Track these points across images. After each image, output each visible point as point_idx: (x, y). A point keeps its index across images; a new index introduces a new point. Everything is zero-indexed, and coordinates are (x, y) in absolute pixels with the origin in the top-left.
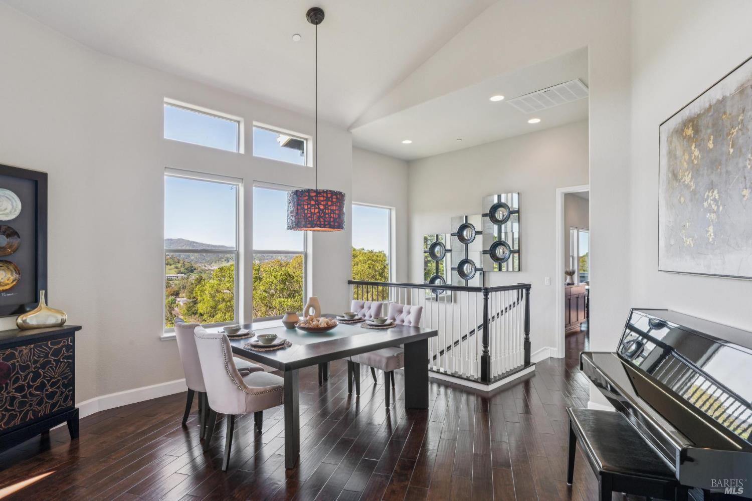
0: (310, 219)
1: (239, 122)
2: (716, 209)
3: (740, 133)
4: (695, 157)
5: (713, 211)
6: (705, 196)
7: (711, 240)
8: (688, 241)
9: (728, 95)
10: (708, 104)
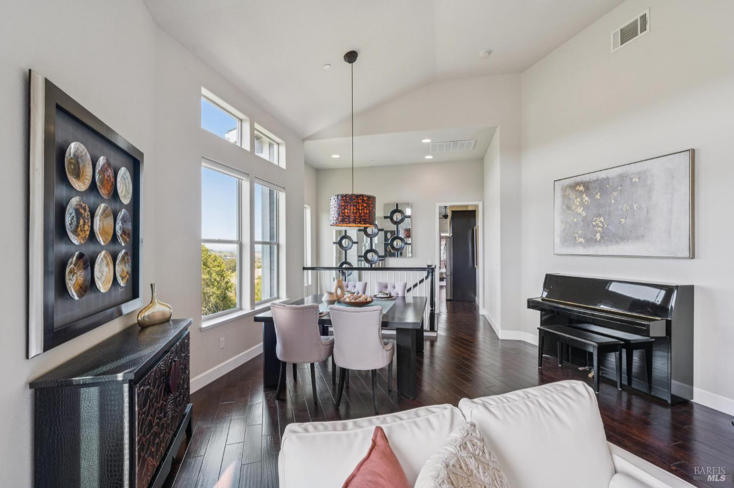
0: (363, 218)
1: (241, 120)
2: (602, 226)
3: (619, 195)
4: (586, 201)
5: (600, 227)
6: (594, 220)
7: (598, 239)
8: (580, 240)
9: (611, 177)
10: (595, 179)
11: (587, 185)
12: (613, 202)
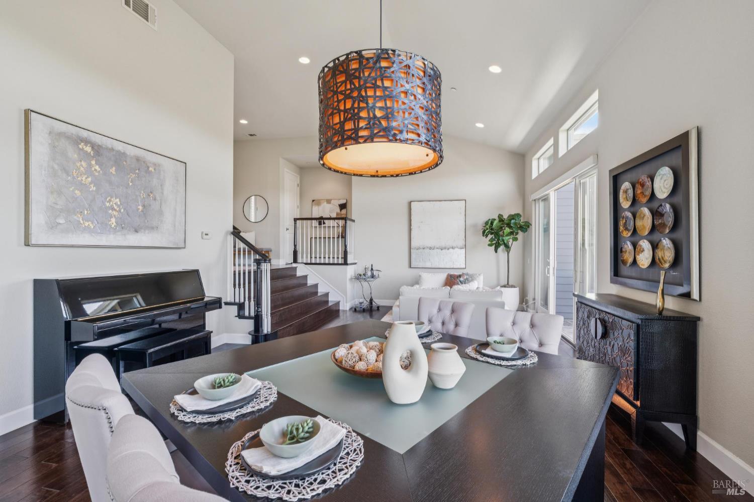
2: (118, 209)
3: (137, 179)
4: (95, 170)
5: (115, 210)
6: (108, 200)
7: (113, 226)
8: (87, 224)
9: (128, 154)
10: (110, 147)
11: (98, 150)
12: (131, 184)
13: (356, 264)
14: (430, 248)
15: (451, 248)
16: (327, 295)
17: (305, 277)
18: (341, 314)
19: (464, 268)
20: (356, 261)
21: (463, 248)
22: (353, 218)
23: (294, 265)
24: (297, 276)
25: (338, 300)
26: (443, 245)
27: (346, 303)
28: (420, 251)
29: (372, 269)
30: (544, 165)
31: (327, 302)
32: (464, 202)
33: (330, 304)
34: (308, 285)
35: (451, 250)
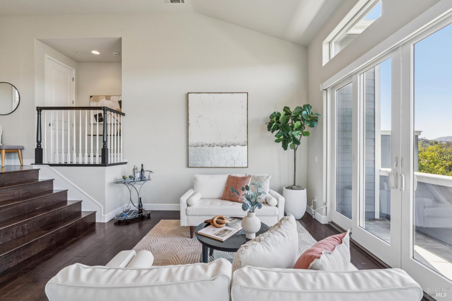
13: (126, 163)
14: (210, 145)
15: (232, 145)
16: (79, 203)
17: (51, 182)
18: (97, 228)
19: (246, 167)
20: (126, 161)
21: (245, 145)
22: (122, 112)
23: (36, 167)
24: (39, 181)
25: (94, 210)
26: (224, 142)
27: (104, 213)
28: (198, 148)
29: (142, 170)
30: (335, 50)
31: (79, 213)
32: (246, 94)
33: (83, 216)
34: (54, 192)
35: (232, 147)
